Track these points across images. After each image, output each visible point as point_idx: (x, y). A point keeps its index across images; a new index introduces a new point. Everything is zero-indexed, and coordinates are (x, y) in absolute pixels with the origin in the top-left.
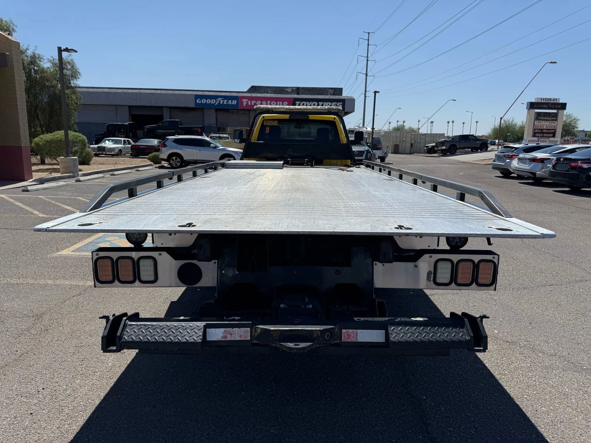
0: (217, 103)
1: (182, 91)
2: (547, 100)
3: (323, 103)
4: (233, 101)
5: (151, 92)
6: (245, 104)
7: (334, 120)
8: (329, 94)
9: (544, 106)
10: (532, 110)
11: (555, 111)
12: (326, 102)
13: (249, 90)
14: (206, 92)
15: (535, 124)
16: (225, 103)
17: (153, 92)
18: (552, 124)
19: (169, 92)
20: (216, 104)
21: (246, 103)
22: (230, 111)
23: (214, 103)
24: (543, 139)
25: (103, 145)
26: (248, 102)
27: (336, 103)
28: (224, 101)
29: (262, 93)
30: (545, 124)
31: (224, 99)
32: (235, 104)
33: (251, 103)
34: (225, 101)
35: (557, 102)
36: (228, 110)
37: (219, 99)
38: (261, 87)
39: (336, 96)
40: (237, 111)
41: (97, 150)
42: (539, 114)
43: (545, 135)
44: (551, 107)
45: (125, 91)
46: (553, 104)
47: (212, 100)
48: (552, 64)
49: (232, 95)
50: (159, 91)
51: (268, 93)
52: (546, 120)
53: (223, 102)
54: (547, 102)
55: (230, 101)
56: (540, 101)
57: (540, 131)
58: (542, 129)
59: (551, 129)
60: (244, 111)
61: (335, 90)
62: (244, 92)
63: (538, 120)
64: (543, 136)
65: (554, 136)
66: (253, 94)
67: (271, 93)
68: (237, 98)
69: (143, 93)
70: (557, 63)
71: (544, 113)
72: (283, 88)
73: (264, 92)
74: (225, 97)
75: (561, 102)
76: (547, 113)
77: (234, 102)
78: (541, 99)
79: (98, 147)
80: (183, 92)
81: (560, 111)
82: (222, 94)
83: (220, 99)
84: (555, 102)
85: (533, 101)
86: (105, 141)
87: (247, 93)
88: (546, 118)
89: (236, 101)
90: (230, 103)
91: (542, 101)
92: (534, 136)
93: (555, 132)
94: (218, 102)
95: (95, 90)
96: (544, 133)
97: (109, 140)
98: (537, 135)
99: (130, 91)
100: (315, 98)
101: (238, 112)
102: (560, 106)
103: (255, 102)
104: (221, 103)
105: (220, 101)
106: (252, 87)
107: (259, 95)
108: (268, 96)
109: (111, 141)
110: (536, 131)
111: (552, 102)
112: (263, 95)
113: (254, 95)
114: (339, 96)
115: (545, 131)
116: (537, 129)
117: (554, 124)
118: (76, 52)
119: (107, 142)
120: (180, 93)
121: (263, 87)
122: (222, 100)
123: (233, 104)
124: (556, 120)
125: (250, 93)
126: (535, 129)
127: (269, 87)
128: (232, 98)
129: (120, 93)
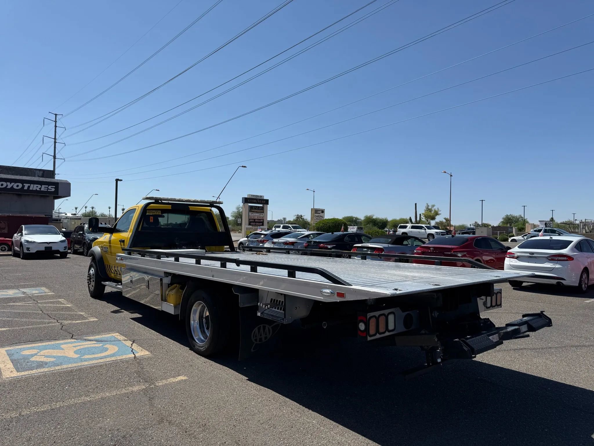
2: (256, 196)
3: (29, 185)
7: (210, 212)
8: (36, 176)
9: (255, 201)
10: (246, 204)
11: (261, 205)
12: (34, 184)
15: (250, 215)
18: (261, 215)
24: (256, 227)
27: (47, 186)
30: (256, 215)
35: (263, 198)
39: (47, 179)
42: (251, 207)
43: (257, 224)
44: (259, 202)
46: (260, 200)
48: (243, 168)
52: (257, 212)
54: (256, 198)
56: (251, 197)
57: (254, 221)
58: (254, 219)
59: (260, 219)
61: (44, 172)
63: (251, 212)
64: (256, 225)
65: (263, 225)
70: (246, 167)
71: (255, 206)
75: (265, 198)
76: (257, 207)
78: (252, 195)
81: (265, 206)
84: (261, 198)
85: (246, 197)
88: (257, 211)
91: (253, 197)
92: (250, 224)
93: (263, 221)
96: (256, 222)
98: (252, 224)
100: (18, 178)
102: (264, 202)
110: (251, 221)
111: (259, 198)
114: (50, 179)
115: (256, 221)
116: (251, 219)
117: (262, 215)
124: (263, 212)
126: (250, 219)
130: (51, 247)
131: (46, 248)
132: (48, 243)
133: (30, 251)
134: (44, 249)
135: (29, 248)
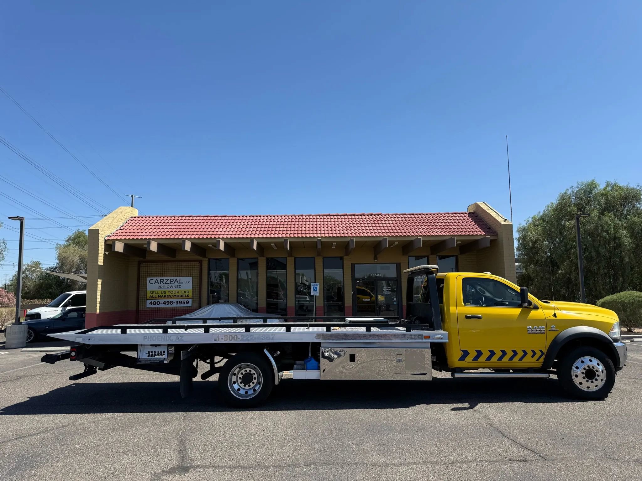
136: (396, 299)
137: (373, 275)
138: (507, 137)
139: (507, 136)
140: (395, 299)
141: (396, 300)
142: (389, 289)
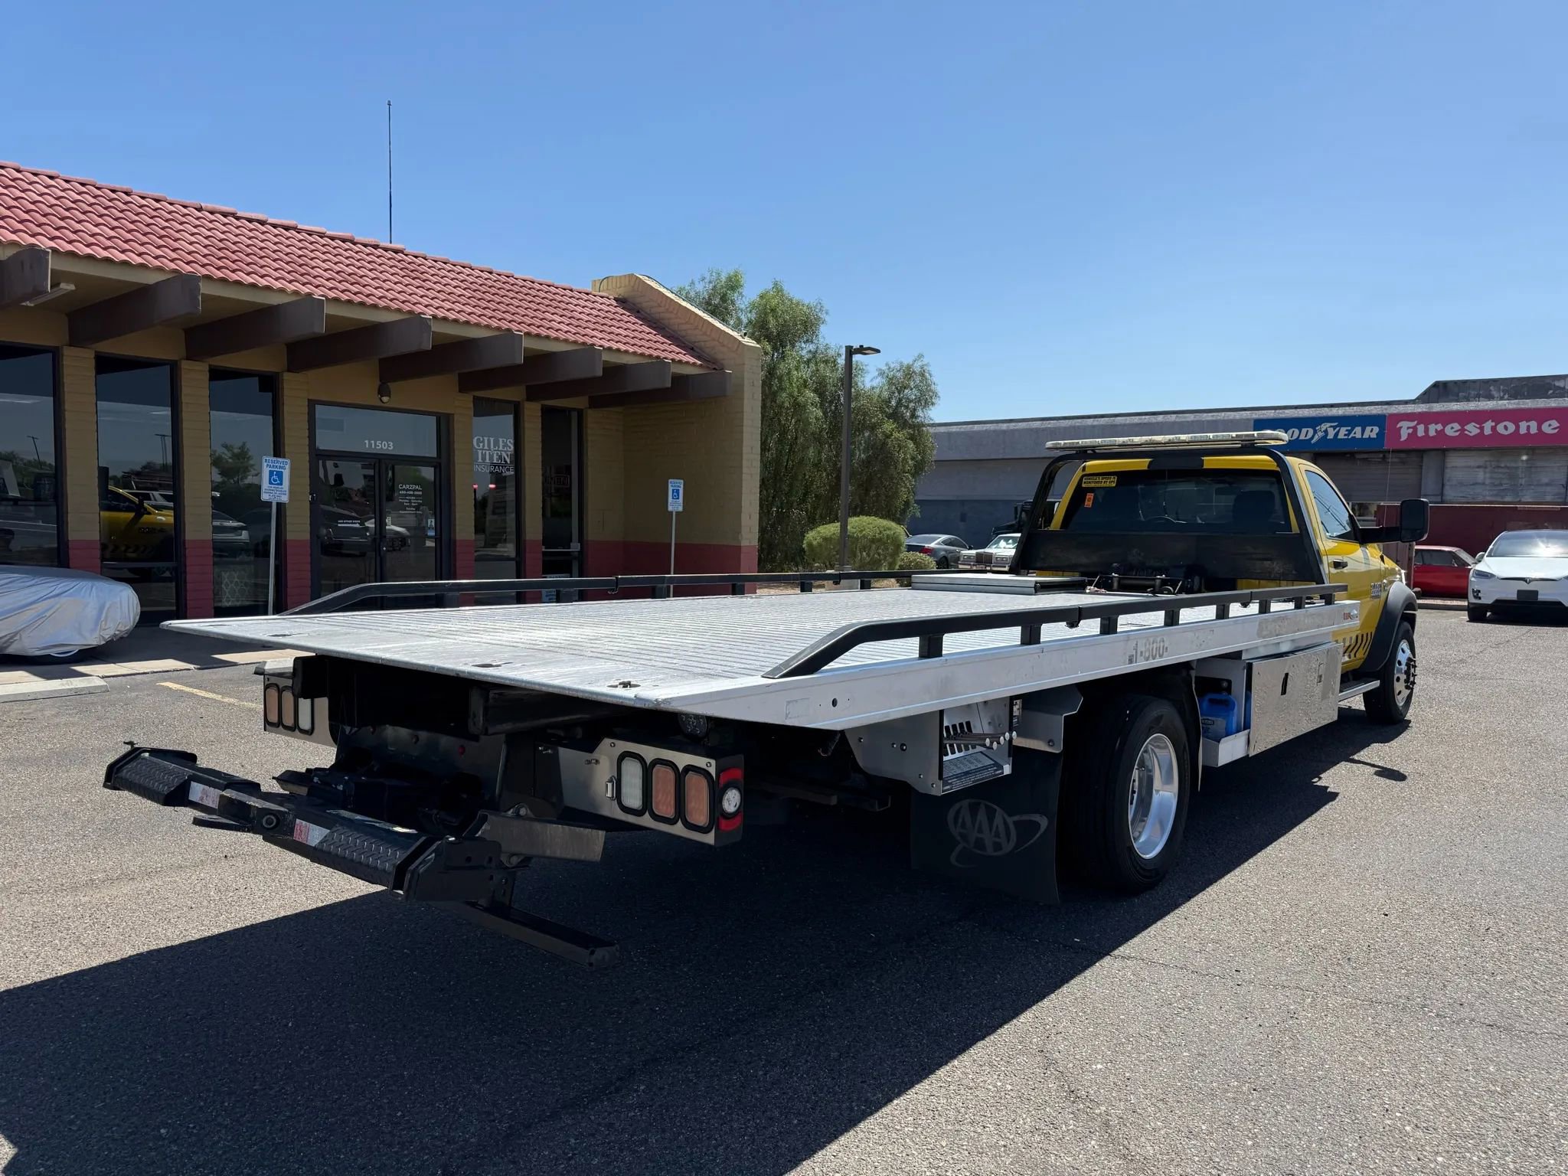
0: (1316, 438)
1: (1219, 414)
4: (1368, 429)
5: (1139, 422)
6: (1404, 437)
13: (1425, 393)
14: (1287, 411)
16: (1341, 436)
17: (1146, 421)
19: (1185, 417)
20: (1313, 441)
21: (1410, 431)
22: (1358, 456)
23: (1307, 438)
25: (991, 550)
26: (1415, 429)
28: (1339, 431)
29: (1468, 399)
31: (1340, 426)
32: (1374, 435)
33: (1426, 430)
34: (1343, 431)
36: (1352, 454)
37: (1324, 427)
38: (1465, 382)
40: (1381, 455)
41: (975, 560)
45: (1078, 422)
47: (1304, 430)
49: (1367, 413)
50: (1160, 418)
51: (1490, 397)
53: (1337, 434)
55: (1358, 429)
60: (1403, 455)
62: (1406, 402)
66: (1435, 405)
67: (1502, 399)
68: (1384, 419)
69: (1120, 425)
72: (1548, 381)
73: (1478, 397)
74: (1342, 421)
77: (1372, 432)
79: (977, 554)
80: (1223, 414)
82: (1335, 412)
83: (1329, 424)
86: (998, 542)
87: (1418, 403)
89: (1376, 429)
90: (1358, 436)
94: (1320, 434)
95: (1012, 426)
97: (1007, 539)
99: (1090, 422)
101: (1384, 457)
103: (1439, 427)
104: (1331, 436)
105: (1326, 431)
106: (1436, 385)
107: (1455, 406)
108: (1486, 408)
109: (1010, 541)
112: (1472, 406)
113: (1437, 407)
118: (878, 351)
119: (1002, 543)
120: (1214, 419)
121: (1474, 382)
122: (1334, 428)
123: (1366, 436)
125: (1424, 402)
127: (1495, 381)
128: (1364, 421)
129: (1065, 428)
130: (1536, 593)
131: (1520, 592)
132: (1526, 581)
133: (1480, 598)
134: (1516, 596)
135: (1479, 591)
136: (433, 520)
137: (370, 445)
138: (389, 105)
139: (389, 102)
140: (431, 522)
141: (433, 524)
142: (417, 490)
